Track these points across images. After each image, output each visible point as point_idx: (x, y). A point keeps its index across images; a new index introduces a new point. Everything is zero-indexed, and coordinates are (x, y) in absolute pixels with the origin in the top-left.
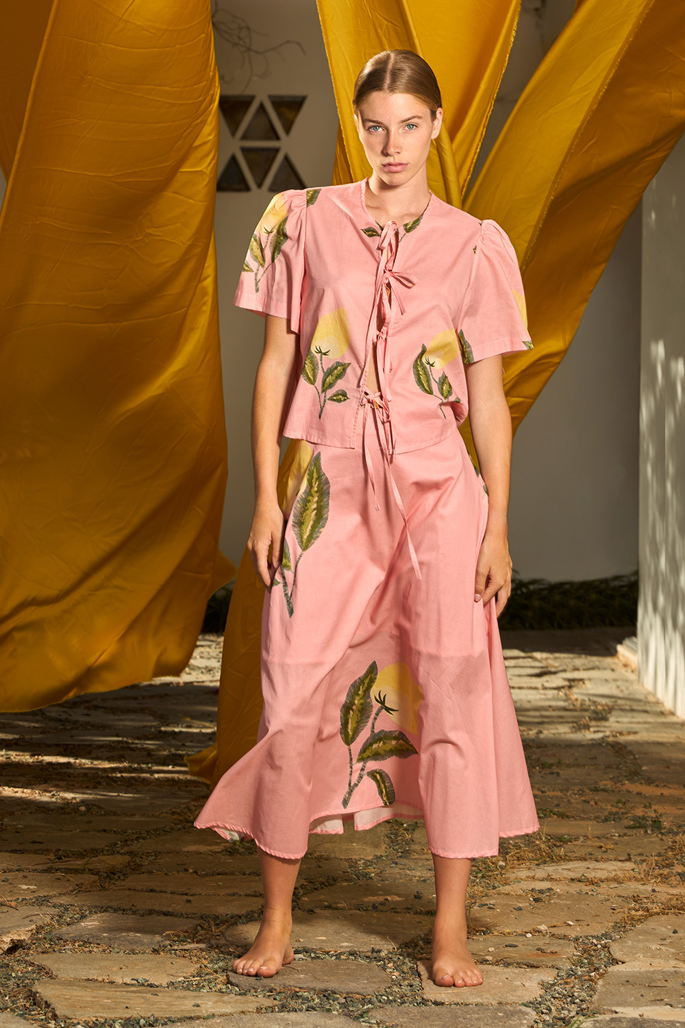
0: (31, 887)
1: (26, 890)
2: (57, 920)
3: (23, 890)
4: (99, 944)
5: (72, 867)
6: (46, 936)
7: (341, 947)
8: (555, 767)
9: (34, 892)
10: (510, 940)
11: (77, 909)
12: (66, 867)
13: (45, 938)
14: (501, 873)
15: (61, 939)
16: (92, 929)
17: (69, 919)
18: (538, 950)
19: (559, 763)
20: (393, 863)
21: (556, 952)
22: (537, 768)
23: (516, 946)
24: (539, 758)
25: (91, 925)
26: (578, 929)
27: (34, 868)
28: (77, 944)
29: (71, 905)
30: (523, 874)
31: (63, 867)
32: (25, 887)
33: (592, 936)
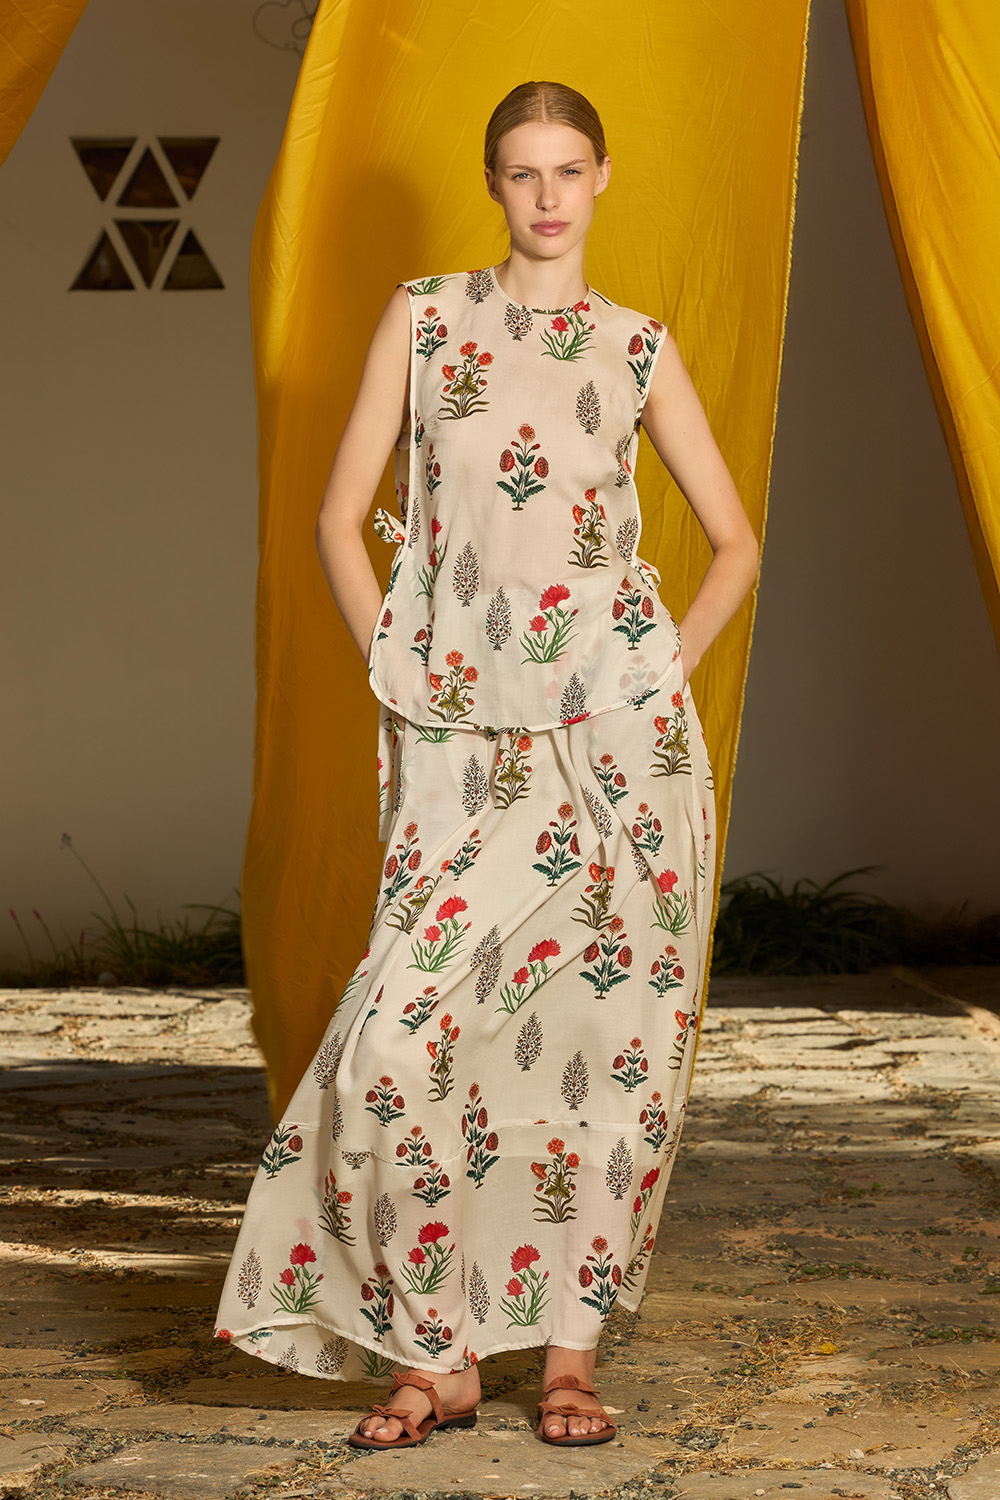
0: (36, 1402)
1: (28, 1406)
2: (76, 1455)
3: (23, 1407)
4: (141, 1492)
5: (101, 1369)
6: (58, 1481)
7: (523, 1491)
8: (868, 1196)
9: (41, 1410)
10: (790, 1476)
11: (109, 1435)
12: (91, 1368)
13: (56, 1484)
14: (778, 1368)
15: (82, 1485)
16: (130, 1468)
17: (94, 1453)
18: (834, 1492)
19: (874, 1189)
20: (608, 1353)
21: (863, 1496)
22: (840, 1198)
23: (799, 1487)
24: (843, 1181)
25: (129, 1462)
26: (899, 1458)
27: (41, 1370)
28: (106, 1493)
29: (99, 1430)
30: (813, 1368)
31: (87, 1369)
32: (26, 1402)
33: (921, 1469)
